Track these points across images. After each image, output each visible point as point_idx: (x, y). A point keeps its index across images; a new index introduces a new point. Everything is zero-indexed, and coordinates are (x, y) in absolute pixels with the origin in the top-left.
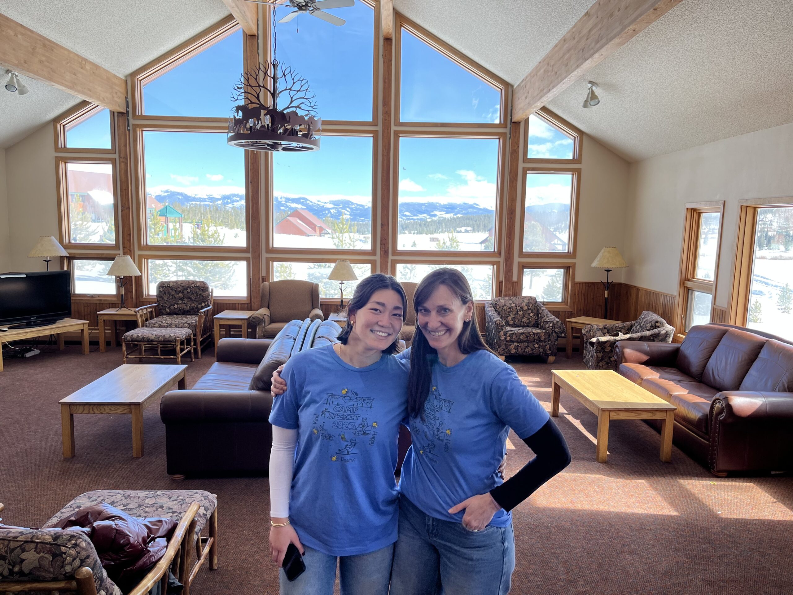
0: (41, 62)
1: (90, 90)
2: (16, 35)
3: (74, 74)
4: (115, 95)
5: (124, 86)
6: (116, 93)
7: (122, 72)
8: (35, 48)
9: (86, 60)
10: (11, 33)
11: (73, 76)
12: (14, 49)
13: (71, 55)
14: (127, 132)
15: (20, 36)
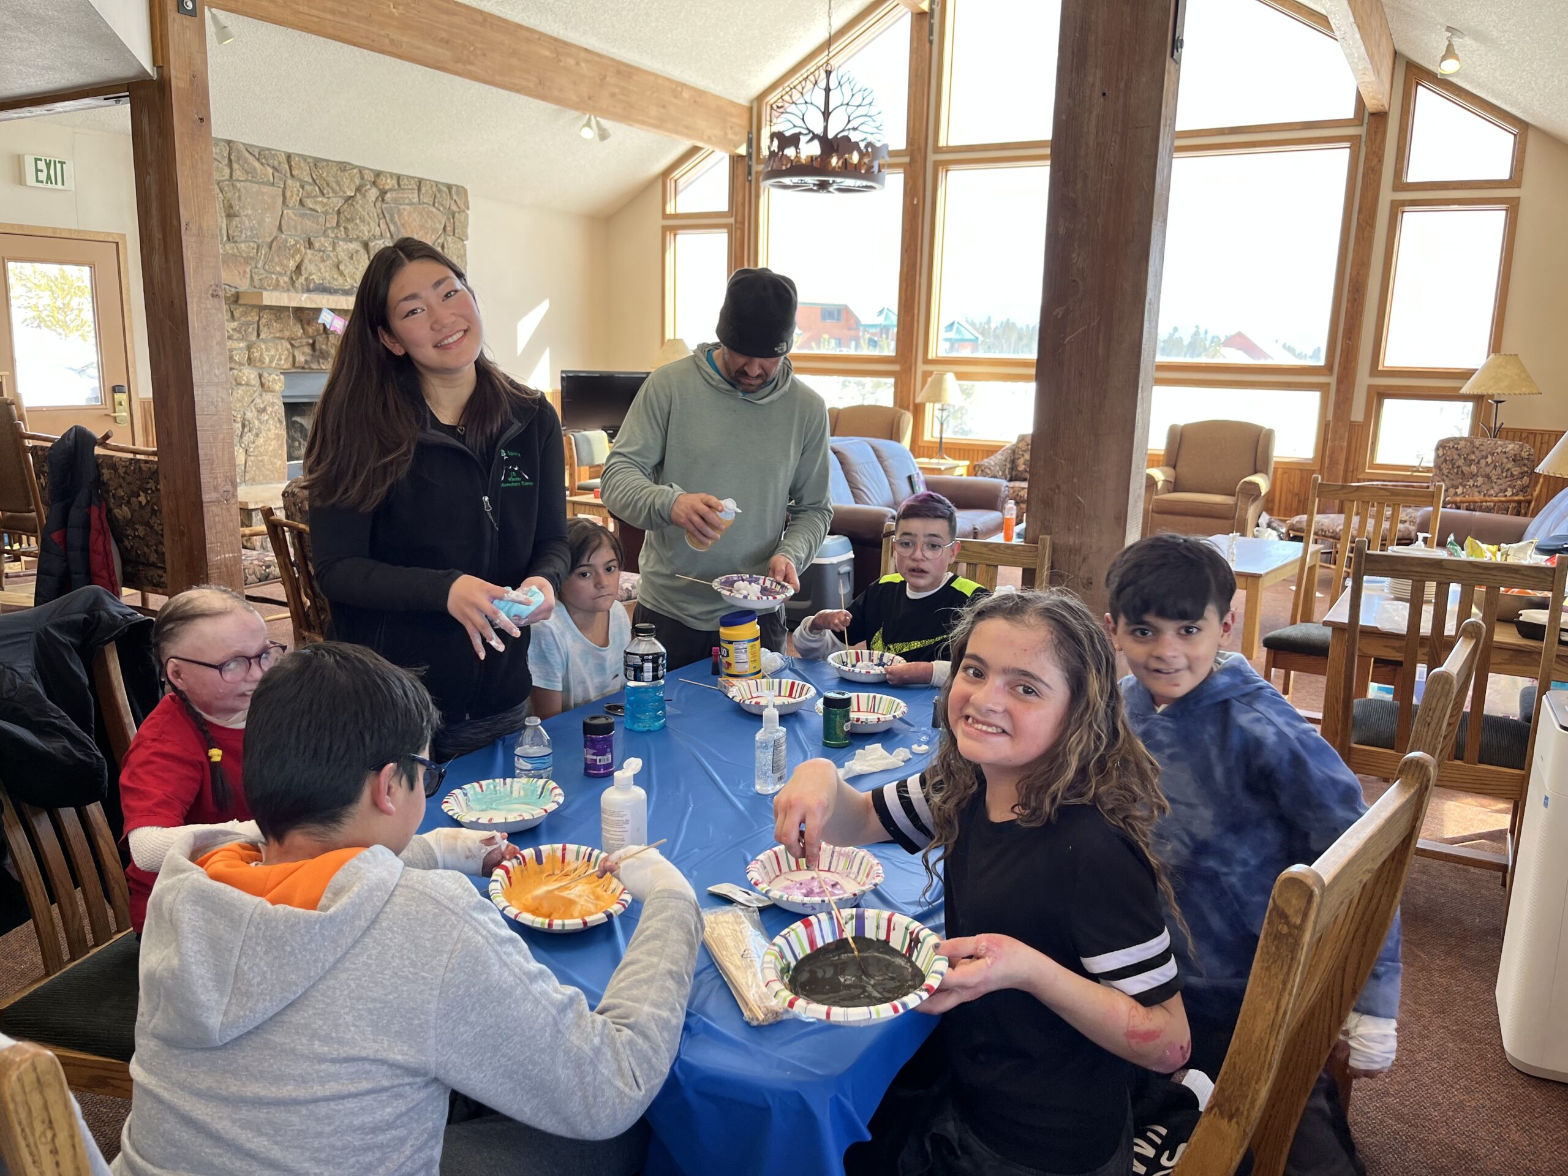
0: (613, 95)
1: (687, 127)
2: (577, 64)
3: (664, 107)
4: (729, 131)
5: (746, 116)
6: (732, 128)
7: (743, 95)
8: (605, 78)
9: (684, 85)
10: (571, 62)
11: (662, 110)
12: (575, 83)
13: (660, 81)
14: (747, 184)
15: (583, 65)
